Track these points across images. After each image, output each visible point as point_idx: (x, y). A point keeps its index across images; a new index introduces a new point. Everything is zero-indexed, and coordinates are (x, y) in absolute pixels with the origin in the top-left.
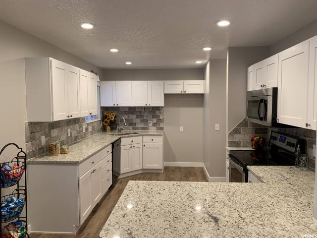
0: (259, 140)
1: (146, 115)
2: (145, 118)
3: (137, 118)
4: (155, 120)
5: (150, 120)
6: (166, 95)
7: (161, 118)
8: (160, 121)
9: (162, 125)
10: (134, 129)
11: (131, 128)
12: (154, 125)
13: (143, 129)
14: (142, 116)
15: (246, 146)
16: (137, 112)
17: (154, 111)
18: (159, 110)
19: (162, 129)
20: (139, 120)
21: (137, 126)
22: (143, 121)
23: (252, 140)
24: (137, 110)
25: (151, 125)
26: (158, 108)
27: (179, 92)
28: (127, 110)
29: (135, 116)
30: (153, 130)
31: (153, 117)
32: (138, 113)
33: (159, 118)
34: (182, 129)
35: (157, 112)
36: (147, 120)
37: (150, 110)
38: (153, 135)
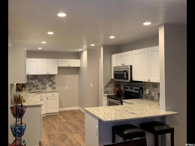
0: (118, 90)
2: (44, 82)
4: (50, 83)
5: (47, 83)
6: (58, 67)
7: (54, 81)
8: (53, 83)
9: (55, 86)
11: (35, 88)
12: (50, 86)
17: (50, 77)
19: (55, 88)
20: (40, 83)
21: (39, 87)
22: (43, 84)
25: (48, 86)
27: (67, 66)
28: (32, 77)
30: (49, 89)
34: (67, 87)
36: (45, 83)
37: (47, 77)
38: (53, 92)
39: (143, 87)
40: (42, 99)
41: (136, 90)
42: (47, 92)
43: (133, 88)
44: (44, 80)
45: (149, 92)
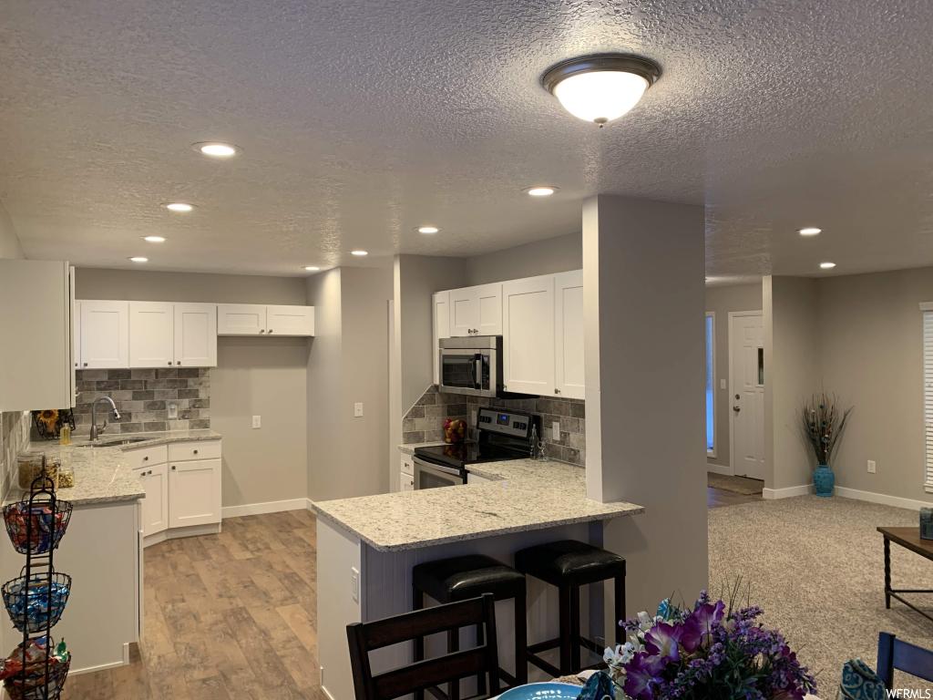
0: (457, 426)
1: (159, 391)
2: (157, 398)
3: (134, 398)
4: (186, 403)
5: (171, 403)
6: (220, 338)
7: (202, 395)
8: (199, 404)
9: (204, 414)
10: (125, 429)
11: (117, 426)
12: (184, 415)
13: (152, 426)
14: (150, 394)
15: (434, 440)
16: (134, 382)
17: (182, 379)
18: (197, 376)
19: (204, 424)
20: (140, 404)
21: (134, 420)
22: (151, 406)
23: (446, 427)
24: (133, 378)
25: (175, 415)
26: (194, 372)
27: (256, 332)
28: (105, 378)
29: (128, 395)
30: (180, 428)
31: (181, 395)
32: (137, 386)
33: (197, 397)
34: (256, 421)
35: (191, 381)
36: (163, 403)
37: (171, 377)
38: (198, 440)
39: (543, 415)
40: (146, 470)
41: (517, 425)
42: (168, 443)
43: (508, 417)
44: (159, 388)
45: (561, 433)
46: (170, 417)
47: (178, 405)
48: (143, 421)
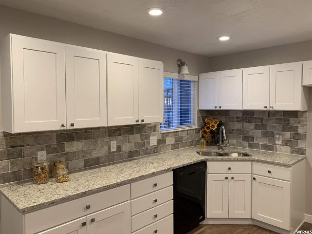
2: (269, 130)
4: (288, 135)
5: (277, 134)
7: (300, 131)
8: (298, 137)
9: (301, 145)
10: (251, 146)
12: (286, 143)
13: (266, 147)
14: (265, 127)
17: (286, 118)
18: (297, 117)
19: (302, 152)
20: (259, 133)
21: (255, 142)
22: (265, 135)
24: (255, 116)
25: (280, 142)
26: (294, 114)
29: (252, 126)
31: (285, 129)
32: (258, 121)
33: (297, 131)
35: (292, 120)
37: (278, 116)
40: (229, 176)
44: (270, 124)
46: (277, 143)
47: (283, 136)
48: (261, 143)
